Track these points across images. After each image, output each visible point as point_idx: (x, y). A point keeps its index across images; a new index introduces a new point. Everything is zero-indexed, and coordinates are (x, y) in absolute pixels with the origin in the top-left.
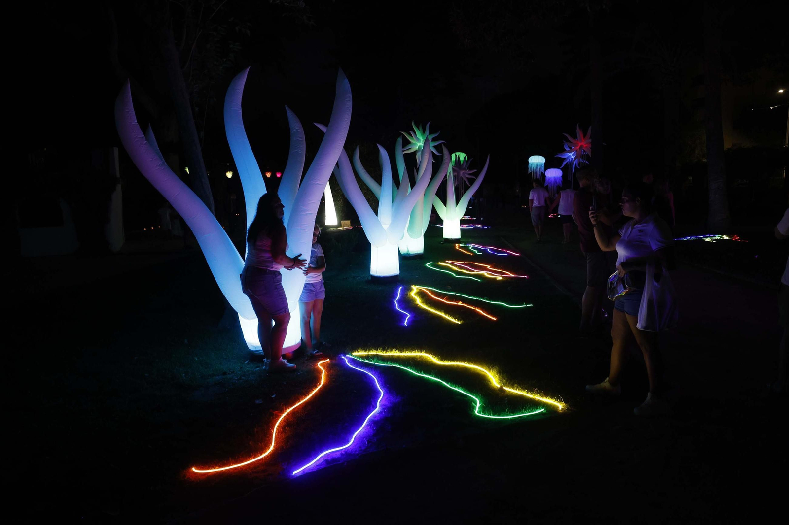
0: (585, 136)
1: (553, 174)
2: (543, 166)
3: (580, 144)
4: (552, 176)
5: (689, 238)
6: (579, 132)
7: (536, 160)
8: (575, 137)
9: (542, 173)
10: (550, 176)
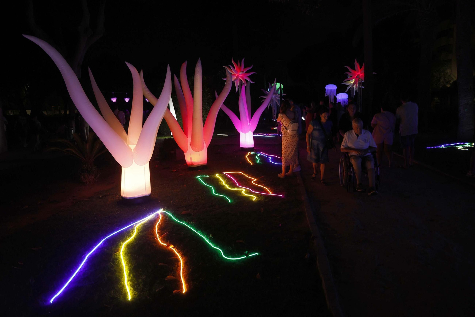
0: (361, 67)
1: (342, 97)
2: (335, 91)
3: (357, 74)
4: (341, 98)
5: (443, 146)
6: (357, 65)
7: (331, 87)
8: (353, 68)
9: (335, 96)
10: (339, 98)
